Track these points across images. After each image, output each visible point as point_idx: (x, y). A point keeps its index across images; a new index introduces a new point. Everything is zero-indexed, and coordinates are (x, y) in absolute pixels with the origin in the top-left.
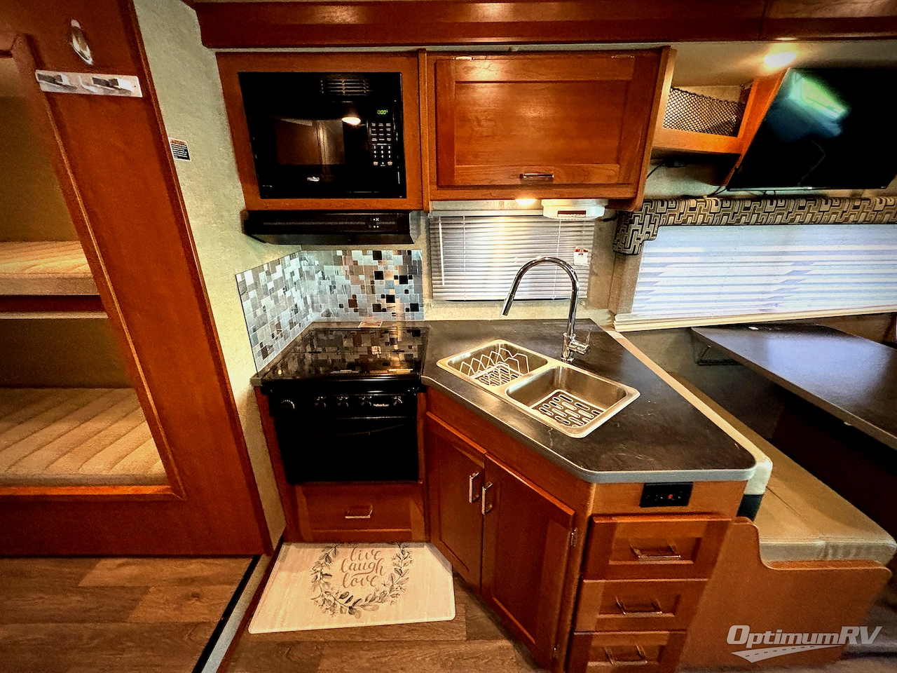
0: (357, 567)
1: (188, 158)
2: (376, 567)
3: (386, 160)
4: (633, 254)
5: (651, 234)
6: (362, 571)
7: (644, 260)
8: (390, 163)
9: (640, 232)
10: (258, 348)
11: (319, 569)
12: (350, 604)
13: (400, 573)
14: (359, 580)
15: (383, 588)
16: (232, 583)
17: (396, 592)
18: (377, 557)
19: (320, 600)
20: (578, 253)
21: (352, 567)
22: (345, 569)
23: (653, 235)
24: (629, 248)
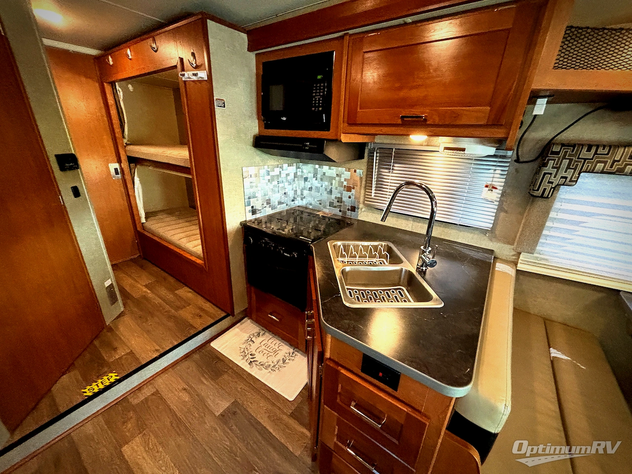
0: (267, 346)
1: (224, 107)
2: (275, 352)
3: (319, 107)
4: (542, 196)
5: (568, 179)
6: (268, 350)
7: (557, 205)
8: (320, 109)
9: (553, 176)
10: (249, 208)
11: (252, 337)
12: (252, 360)
13: (284, 361)
14: (264, 353)
15: (270, 363)
16: (214, 319)
17: (275, 369)
18: (279, 348)
19: (242, 350)
20: (487, 189)
21: (265, 345)
22: (262, 343)
23: (571, 181)
24: (538, 190)
